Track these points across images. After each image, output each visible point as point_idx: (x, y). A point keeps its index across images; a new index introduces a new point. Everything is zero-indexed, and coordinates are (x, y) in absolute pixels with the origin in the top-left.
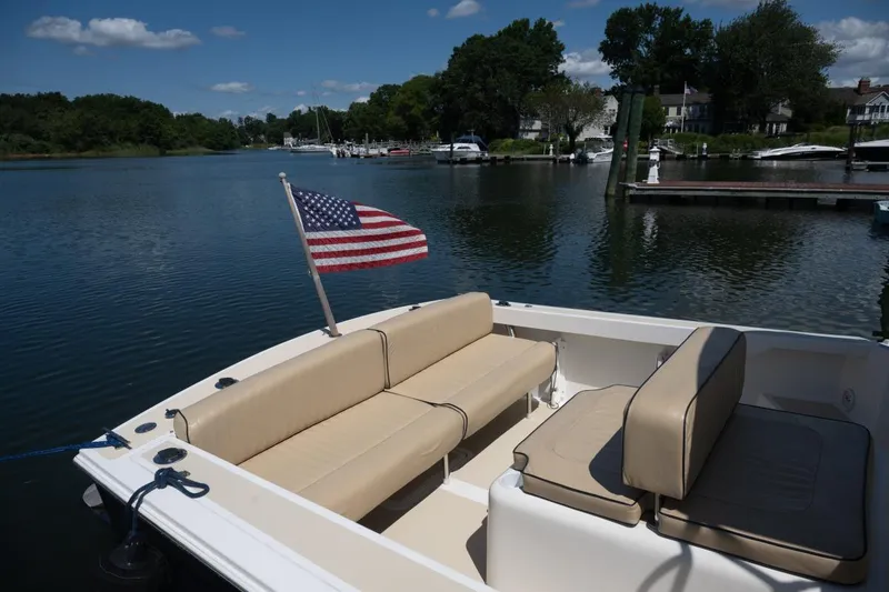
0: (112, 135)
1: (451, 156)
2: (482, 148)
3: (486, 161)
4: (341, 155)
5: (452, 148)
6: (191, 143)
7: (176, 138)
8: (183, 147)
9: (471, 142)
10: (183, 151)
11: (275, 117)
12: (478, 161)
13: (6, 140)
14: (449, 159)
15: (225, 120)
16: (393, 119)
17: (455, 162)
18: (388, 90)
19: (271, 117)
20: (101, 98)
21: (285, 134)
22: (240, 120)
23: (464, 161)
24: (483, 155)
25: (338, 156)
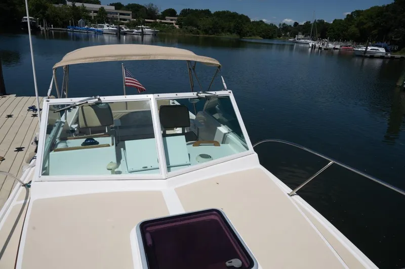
0: (223, 29)
1: (365, 53)
2: (387, 50)
3: (388, 58)
4: (314, 47)
5: (366, 49)
6: (254, 35)
7: (248, 32)
8: (250, 36)
9: (380, 47)
10: (249, 38)
11: (298, 24)
12: (382, 57)
13: (186, 28)
14: (363, 55)
15: (273, 24)
16: (353, 29)
17: (367, 57)
18: (358, 13)
19: (296, 24)
20: (224, 12)
21: (300, 33)
22: (280, 25)
23: (372, 57)
24: (387, 54)
25: (312, 48)
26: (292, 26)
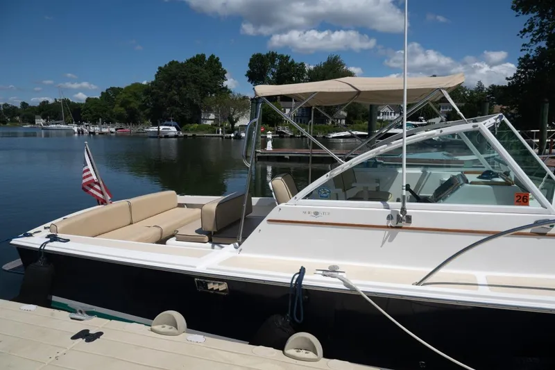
2: (178, 129)
3: (181, 137)
4: (81, 132)
5: (159, 129)
9: (171, 126)
11: (27, 104)
12: (176, 136)
14: (158, 135)
16: (118, 109)
17: (161, 137)
18: (114, 90)
19: (24, 105)
21: (37, 116)
23: (167, 137)
24: (179, 133)
25: (79, 133)
26: (19, 107)
